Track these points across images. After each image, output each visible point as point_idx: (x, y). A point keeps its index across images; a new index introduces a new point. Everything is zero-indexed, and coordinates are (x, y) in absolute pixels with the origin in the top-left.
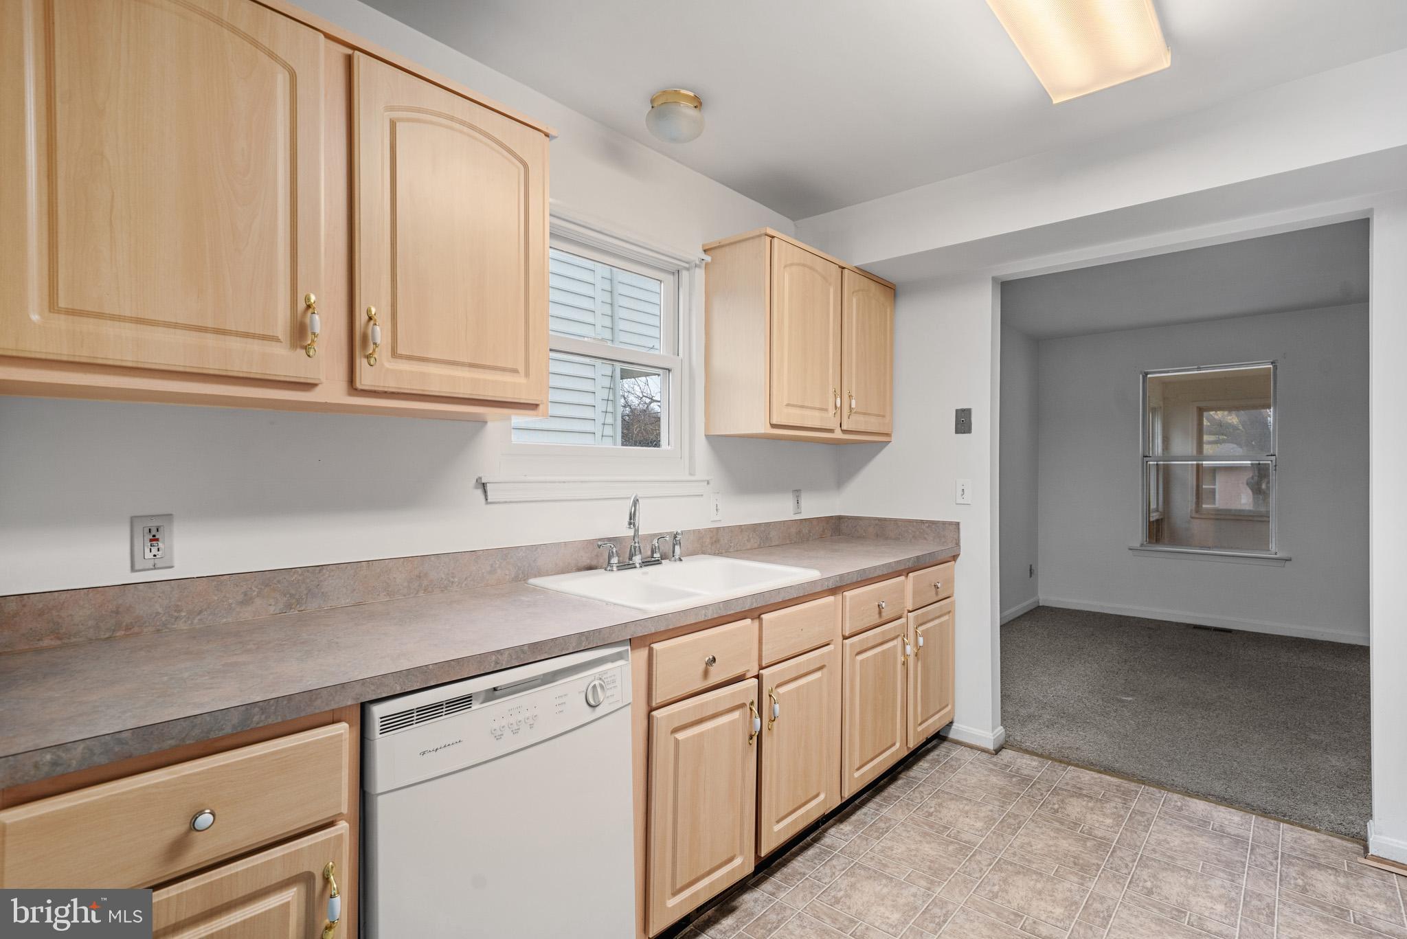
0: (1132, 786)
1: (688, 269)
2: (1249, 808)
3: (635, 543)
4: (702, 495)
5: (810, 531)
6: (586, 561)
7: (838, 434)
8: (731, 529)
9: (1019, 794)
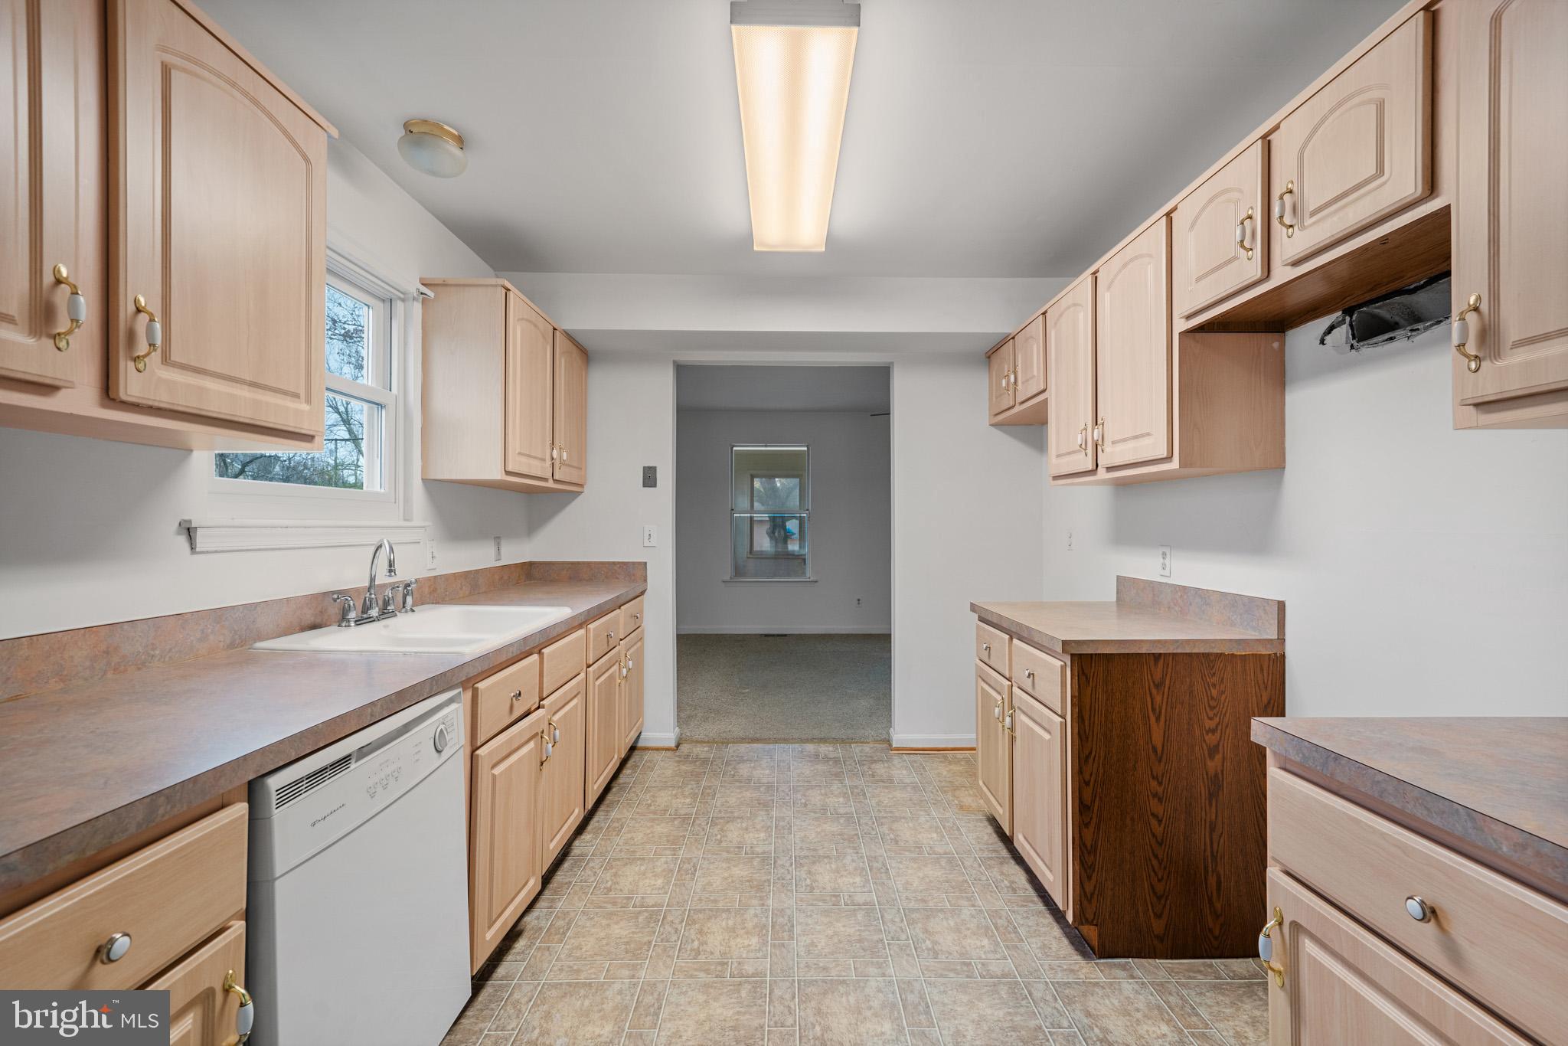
0: (771, 746)
1: (403, 300)
2: (835, 741)
3: (371, 594)
4: (419, 542)
5: (509, 577)
6: (309, 618)
7: (550, 484)
8: (447, 577)
9: (705, 772)
